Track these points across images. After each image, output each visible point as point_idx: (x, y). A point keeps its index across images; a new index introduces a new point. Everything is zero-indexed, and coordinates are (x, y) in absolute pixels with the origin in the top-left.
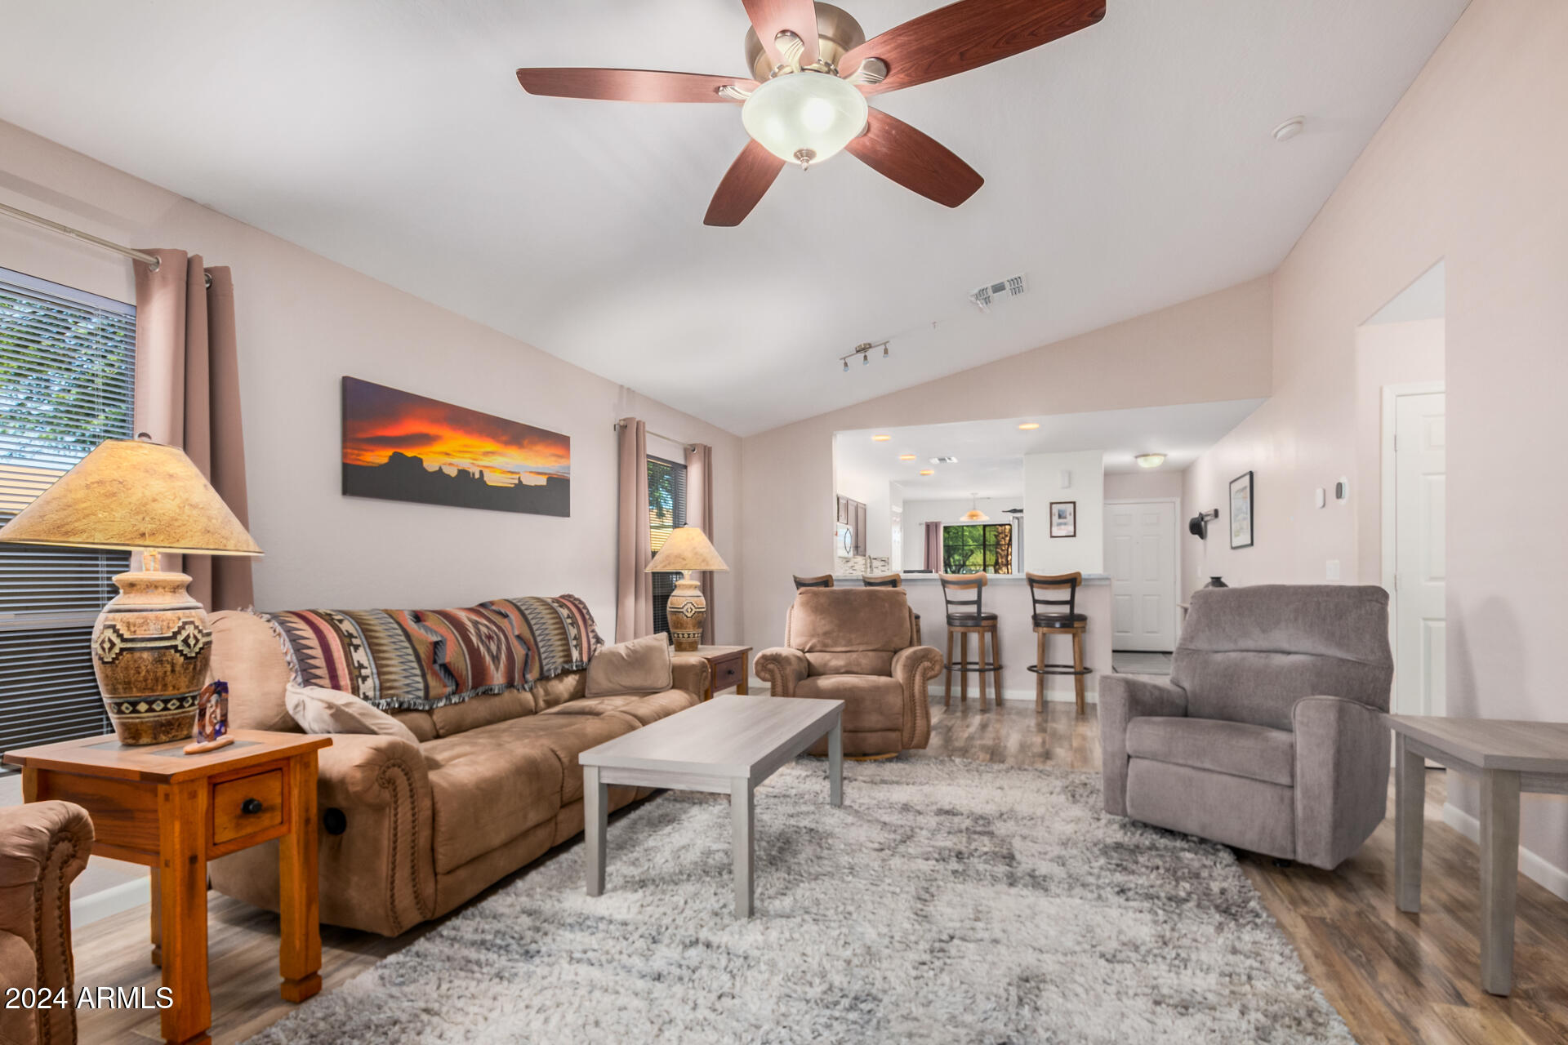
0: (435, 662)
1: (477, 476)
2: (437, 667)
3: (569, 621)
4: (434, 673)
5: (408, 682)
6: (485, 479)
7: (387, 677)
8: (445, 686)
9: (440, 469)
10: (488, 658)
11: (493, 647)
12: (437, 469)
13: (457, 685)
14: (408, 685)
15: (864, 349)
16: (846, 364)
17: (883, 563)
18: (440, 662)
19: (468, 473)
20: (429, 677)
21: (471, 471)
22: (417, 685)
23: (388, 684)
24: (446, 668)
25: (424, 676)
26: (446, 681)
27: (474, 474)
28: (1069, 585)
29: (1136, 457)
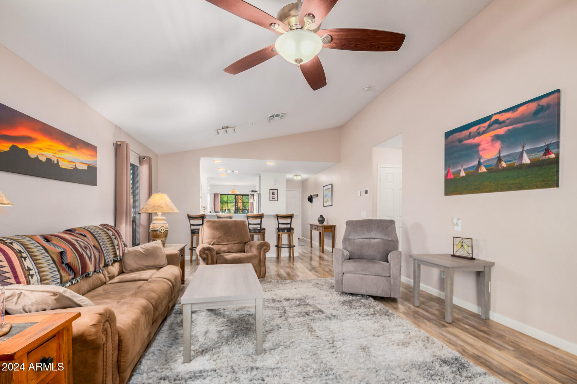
0: (63, 263)
1: (56, 162)
2: (64, 265)
3: (114, 237)
4: (63, 269)
5: (53, 275)
6: (60, 164)
7: (43, 274)
8: (70, 275)
9: (37, 157)
10: (87, 259)
11: (88, 253)
12: (36, 157)
13: (75, 274)
14: (53, 277)
15: (226, 128)
16: (218, 133)
17: (204, 209)
18: (65, 262)
19: (51, 160)
20: (61, 271)
21: (53, 159)
22: (57, 276)
23: (44, 278)
24: (68, 265)
25: (59, 271)
26: (70, 272)
27: (54, 161)
28: (290, 218)
29: (293, 176)
